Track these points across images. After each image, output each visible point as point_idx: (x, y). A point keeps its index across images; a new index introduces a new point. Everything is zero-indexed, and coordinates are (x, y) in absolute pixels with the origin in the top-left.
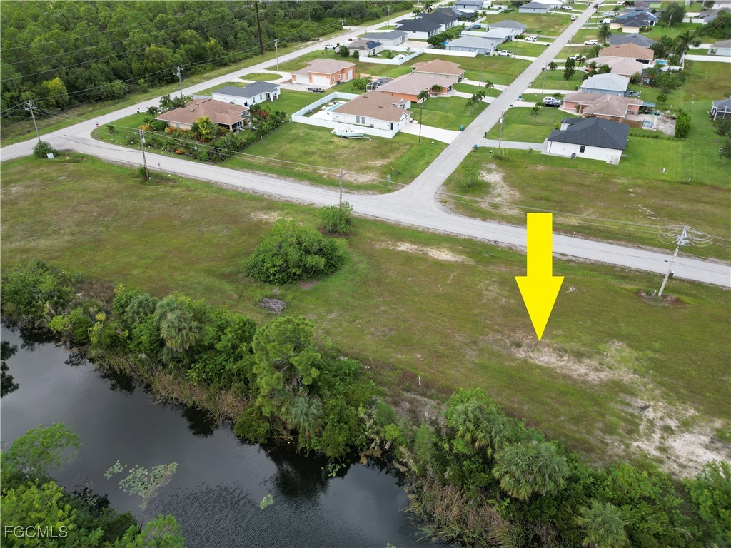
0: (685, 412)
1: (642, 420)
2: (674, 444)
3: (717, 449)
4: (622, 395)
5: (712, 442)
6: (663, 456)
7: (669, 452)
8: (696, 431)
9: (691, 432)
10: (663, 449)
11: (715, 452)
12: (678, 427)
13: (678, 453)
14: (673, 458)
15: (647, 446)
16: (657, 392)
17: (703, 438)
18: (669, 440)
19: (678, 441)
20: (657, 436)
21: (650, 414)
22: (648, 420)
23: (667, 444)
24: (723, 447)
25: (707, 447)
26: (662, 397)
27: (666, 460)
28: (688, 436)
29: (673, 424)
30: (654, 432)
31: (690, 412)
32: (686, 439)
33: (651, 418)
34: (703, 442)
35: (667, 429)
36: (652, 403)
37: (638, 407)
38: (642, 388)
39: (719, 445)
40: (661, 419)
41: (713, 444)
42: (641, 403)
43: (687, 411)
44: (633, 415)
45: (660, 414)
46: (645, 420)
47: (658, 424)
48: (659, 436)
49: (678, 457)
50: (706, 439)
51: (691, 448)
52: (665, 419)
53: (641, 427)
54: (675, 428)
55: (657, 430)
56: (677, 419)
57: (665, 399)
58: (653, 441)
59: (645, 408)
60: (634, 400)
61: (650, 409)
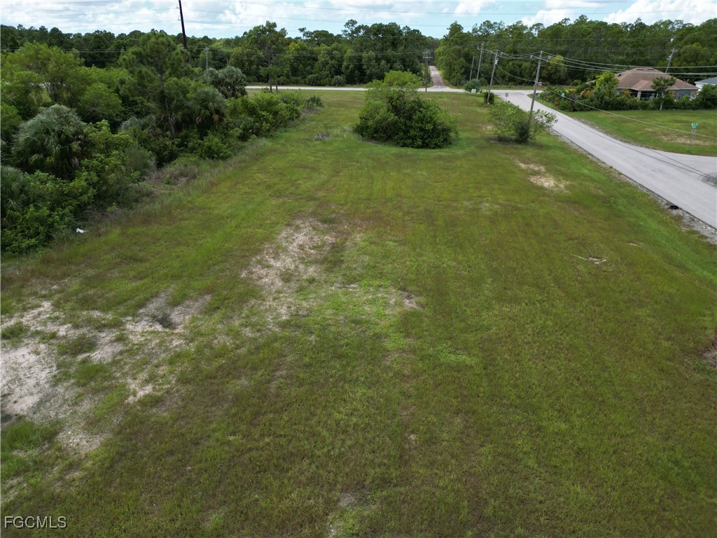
0: (143, 375)
8: (60, 389)
12: (84, 361)
16: (223, 340)
17: (30, 401)
18: (42, 346)
19: (33, 358)
20: (62, 330)
22: (121, 323)
28: (44, 375)
29: (100, 355)
30: (76, 328)
31: (142, 386)
32: (36, 369)
33: (128, 327)
34: (13, 398)
35: (87, 345)
37: (166, 314)
38: (237, 322)
40: (121, 340)
44: (142, 305)
46: (122, 319)
47: (103, 335)
48: (62, 333)
50: (20, 406)
52: (117, 345)
54: (80, 357)
55: (84, 330)
56: (114, 362)
57: (199, 351)
58: (44, 323)
59: (165, 322)
60: (191, 311)
61: (160, 329)
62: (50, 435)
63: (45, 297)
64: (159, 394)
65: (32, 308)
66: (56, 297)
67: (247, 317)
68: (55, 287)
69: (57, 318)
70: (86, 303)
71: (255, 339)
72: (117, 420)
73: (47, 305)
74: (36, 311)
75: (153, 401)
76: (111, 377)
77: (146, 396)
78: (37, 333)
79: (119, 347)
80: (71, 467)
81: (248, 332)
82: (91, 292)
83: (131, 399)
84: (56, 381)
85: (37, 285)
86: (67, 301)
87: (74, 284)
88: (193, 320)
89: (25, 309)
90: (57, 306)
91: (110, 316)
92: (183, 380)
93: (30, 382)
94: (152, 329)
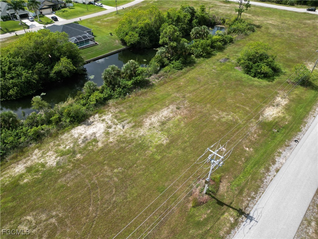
0: (113, 137)
1: (119, 123)
2: (103, 125)
3: (92, 136)
4: (134, 124)
5: (95, 136)
6: (101, 119)
7: (101, 121)
9: (103, 133)
10: (103, 120)
11: (91, 134)
12: (108, 131)
13: (99, 123)
14: (99, 121)
15: (108, 117)
16: (128, 135)
17: (99, 135)
19: (103, 127)
20: (109, 122)
21: (119, 126)
22: (117, 124)
23: (104, 123)
24: (91, 138)
25: (94, 133)
26: (125, 136)
27: (99, 119)
28: (102, 131)
29: (111, 130)
30: (111, 122)
31: (112, 139)
35: (110, 127)
36: (124, 130)
37: (125, 125)
38: (133, 132)
39: (93, 138)
40: (115, 128)
41: (94, 136)
42: (126, 127)
43: (113, 139)
44: (123, 121)
45: (117, 129)
46: (118, 124)
47: (114, 126)
48: (109, 123)
49: (98, 122)
50: (97, 135)
51: (98, 128)
52: (114, 129)
53: (116, 120)
54: (109, 129)
55: (112, 124)
56: (111, 133)
57: (123, 136)
58: (108, 120)
60: (129, 126)
61: (122, 128)
62: (98, 142)
64: (112, 141)
65: (108, 115)
66: (113, 113)
67: (135, 132)
68: (114, 111)
69: (110, 119)
70: (116, 117)
71: (132, 137)
72: (106, 143)
74: (108, 116)
75: (111, 143)
76: (109, 135)
77: (111, 141)
78: (106, 121)
80: (97, 148)
81: (132, 136)
82: (118, 115)
83: (109, 141)
85: (112, 109)
86: (114, 115)
88: (128, 128)
90: (112, 116)
91: (117, 122)
92: (117, 141)
93: (100, 131)
94: (120, 128)
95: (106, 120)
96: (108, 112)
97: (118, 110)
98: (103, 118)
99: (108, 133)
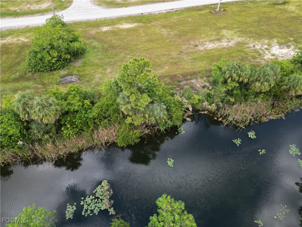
4: (244, 46)
5: (280, 46)
6: (275, 57)
10: (273, 55)
11: (284, 49)
12: (268, 47)
13: (277, 54)
14: (278, 56)
18: (271, 52)
19: (273, 51)
22: (259, 49)
25: (281, 49)
26: (254, 40)
27: (277, 58)
28: (274, 48)
29: (266, 47)
33: (259, 48)
35: (266, 49)
36: (254, 44)
38: (247, 41)
39: (282, 46)
42: (252, 45)
43: (265, 41)
44: (254, 50)
45: (260, 46)
47: (263, 49)
48: (267, 52)
50: (278, 47)
51: (278, 51)
53: (261, 52)
55: (265, 51)
56: (266, 45)
58: (268, 55)
59: (254, 46)
60: (249, 45)
61: (256, 46)
62: (277, 43)
63: (264, 59)
66: (262, 58)
68: (261, 61)
69: (266, 55)
70: (260, 55)
73: (265, 58)
74: (268, 57)
79: (263, 46)
82: (257, 56)
84: (273, 47)
85: (263, 62)
87: (258, 60)
89: (269, 58)
90: (264, 56)
93: (275, 48)
94: (257, 46)
95: (270, 55)
96: (268, 61)
97: (256, 60)
98: (273, 57)
99: (269, 45)
